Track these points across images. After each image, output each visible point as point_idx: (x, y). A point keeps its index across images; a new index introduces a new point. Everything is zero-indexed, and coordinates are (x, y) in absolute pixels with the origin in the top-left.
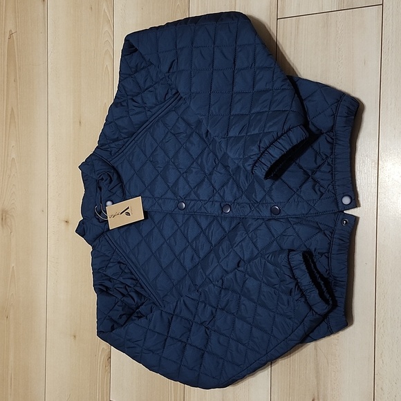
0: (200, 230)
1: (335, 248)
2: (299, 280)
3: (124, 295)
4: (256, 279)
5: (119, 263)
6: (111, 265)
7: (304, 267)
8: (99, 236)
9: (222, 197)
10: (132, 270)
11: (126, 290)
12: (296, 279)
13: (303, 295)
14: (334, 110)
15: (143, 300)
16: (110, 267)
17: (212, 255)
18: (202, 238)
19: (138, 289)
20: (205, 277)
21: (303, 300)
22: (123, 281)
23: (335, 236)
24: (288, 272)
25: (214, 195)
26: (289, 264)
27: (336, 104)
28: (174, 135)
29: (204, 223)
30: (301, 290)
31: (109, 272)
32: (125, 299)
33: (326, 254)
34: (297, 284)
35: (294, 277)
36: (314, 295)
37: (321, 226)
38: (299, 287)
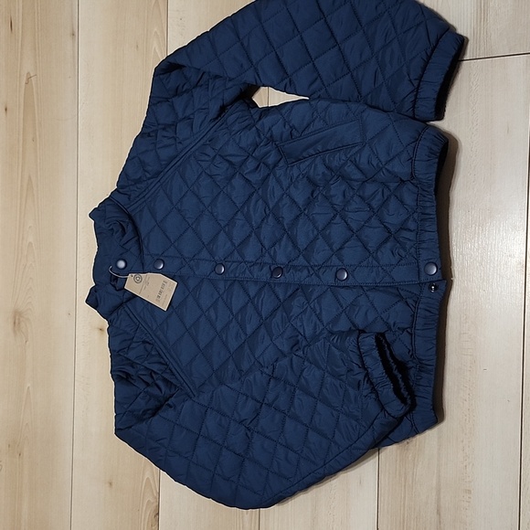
0: (247, 298)
1: (420, 321)
2: (369, 370)
3: (148, 384)
4: (319, 367)
5: (144, 342)
6: (134, 345)
7: (376, 353)
8: (116, 308)
9: (273, 258)
10: (161, 352)
11: (152, 377)
12: (366, 369)
13: (374, 390)
14: (411, 153)
15: (173, 391)
16: (134, 348)
17: (263, 331)
18: (250, 310)
19: (166, 376)
20: (253, 360)
21: (374, 396)
22: (148, 366)
23: (421, 306)
24: (356, 359)
25: (262, 256)
26: (359, 348)
27: (413, 145)
28: (211, 176)
29: (253, 290)
30: (372, 383)
31: (132, 355)
32: (149, 389)
33: (409, 330)
34: (367, 375)
35: (363, 366)
36: (387, 391)
37: (402, 293)
38: (369, 379)
